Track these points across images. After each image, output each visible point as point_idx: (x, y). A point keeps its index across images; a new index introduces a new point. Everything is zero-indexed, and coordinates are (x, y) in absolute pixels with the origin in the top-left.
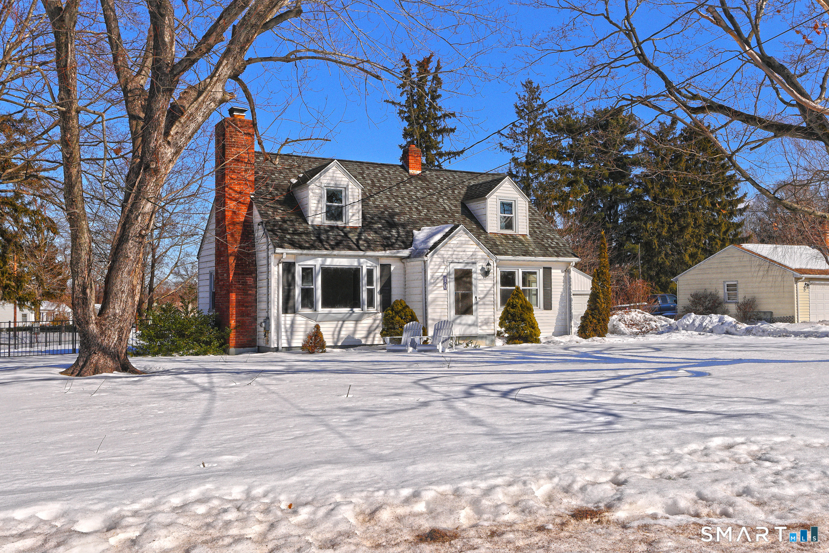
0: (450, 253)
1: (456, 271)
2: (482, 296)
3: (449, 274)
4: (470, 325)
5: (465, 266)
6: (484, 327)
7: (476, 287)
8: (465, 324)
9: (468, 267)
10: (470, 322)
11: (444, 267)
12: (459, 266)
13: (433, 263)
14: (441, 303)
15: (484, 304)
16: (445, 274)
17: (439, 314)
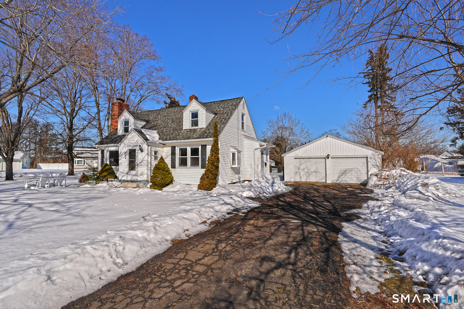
0: (127, 142)
1: (129, 150)
2: (140, 161)
3: (127, 151)
4: (134, 175)
5: (133, 147)
6: (141, 177)
7: (137, 157)
8: (132, 175)
9: (134, 148)
10: (134, 174)
11: (125, 149)
12: (130, 148)
13: (121, 147)
14: (124, 165)
15: (141, 165)
16: (125, 152)
17: (123, 170)
